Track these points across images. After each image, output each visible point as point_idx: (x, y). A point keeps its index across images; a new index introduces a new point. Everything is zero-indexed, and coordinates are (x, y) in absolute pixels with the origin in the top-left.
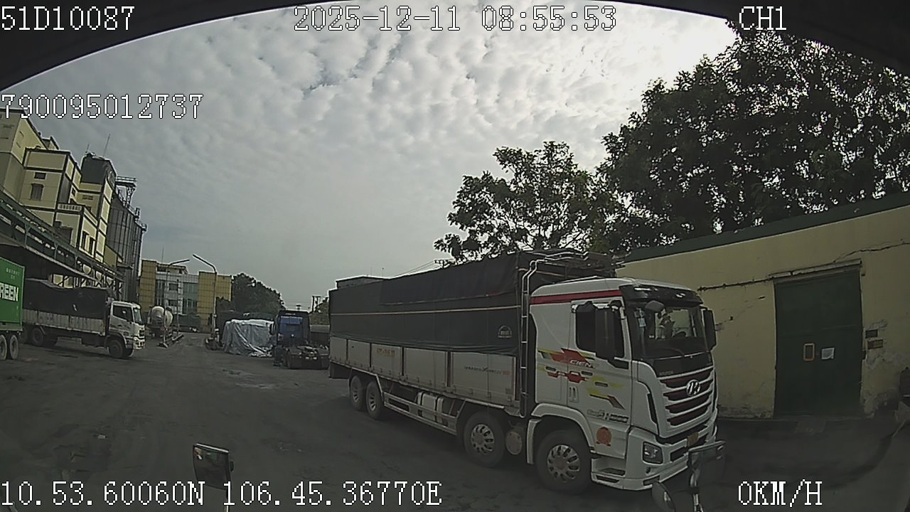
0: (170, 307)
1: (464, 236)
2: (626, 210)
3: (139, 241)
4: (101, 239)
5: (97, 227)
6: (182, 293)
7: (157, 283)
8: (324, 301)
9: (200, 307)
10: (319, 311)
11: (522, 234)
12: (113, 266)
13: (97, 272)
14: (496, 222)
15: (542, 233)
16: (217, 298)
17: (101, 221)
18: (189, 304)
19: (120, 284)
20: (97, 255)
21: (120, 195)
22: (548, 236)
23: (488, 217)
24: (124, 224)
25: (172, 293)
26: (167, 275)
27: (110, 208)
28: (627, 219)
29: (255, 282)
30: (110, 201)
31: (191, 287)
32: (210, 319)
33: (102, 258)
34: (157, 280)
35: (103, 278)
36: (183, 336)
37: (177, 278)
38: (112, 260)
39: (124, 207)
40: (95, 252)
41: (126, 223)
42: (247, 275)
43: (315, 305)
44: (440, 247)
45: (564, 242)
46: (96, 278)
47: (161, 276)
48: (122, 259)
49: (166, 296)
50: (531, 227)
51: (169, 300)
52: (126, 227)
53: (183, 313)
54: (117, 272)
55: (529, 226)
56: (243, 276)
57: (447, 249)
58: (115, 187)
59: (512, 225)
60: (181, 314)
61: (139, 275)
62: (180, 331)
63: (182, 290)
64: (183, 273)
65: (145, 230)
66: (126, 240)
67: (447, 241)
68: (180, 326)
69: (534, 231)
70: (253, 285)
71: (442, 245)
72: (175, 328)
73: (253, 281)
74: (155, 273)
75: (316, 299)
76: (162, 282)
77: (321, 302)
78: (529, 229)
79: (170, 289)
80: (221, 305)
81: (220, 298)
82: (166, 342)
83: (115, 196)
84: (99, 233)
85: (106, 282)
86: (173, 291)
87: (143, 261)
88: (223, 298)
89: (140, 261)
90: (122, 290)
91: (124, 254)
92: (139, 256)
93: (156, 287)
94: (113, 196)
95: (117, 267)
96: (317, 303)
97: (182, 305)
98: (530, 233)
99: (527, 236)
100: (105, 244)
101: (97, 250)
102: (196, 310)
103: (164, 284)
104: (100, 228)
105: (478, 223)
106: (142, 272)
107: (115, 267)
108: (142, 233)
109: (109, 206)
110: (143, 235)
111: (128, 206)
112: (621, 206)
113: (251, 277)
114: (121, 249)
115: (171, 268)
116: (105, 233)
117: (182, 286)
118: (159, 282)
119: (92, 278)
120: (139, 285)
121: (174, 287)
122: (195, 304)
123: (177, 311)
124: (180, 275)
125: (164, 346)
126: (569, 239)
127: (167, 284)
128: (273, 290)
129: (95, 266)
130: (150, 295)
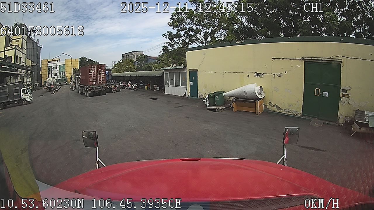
0: (54, 77)
1: (175, 32)
2: (243, 23)
3: (39, 53)
4: (24, 56)
5: (22, 52)
6: (59, 70)
7: (48, 68)
8: (117, 63)
9: (67, 74)
10: (115, 67)
11: (198, 31)
12: (30, 66)
13: (24, 70)
14: (188, 27)
15: (207, 31)
16: (73, 69)
17: (23, 49)
18: (62, 73)
19: (34, 72)
20: (23, 63)
21: (30, 36)
22: (210, 32)
23: (185, 24)
24: (33, 47)
25: (55, 71)
26: (52, 64)
27: (27, 42)
28: (243, 27)
29: (88, 59)
30: (26, 40)
31: (62, 66)
32: (71, 78)
33: (25, 64)
34: (48, 67)
35: (26, 72)
36: (61, 87)
37: (56, 64)
38: (29, 63)
39: (32, 41)
40: (22, 62)
41: (34, 46)
42: (85, 57)
43: (114, 65)
44: (165, 36)
45: (217, 35)
46: (23, 73)
47: (50, 65)
48: (33, 62)
49: (52, 72)
50: (202, 29)
51: (54, 74)
52: (34, 48)
53: (60, 78)
54: (32, 68)
55: (201, 28)
56: (83, 58)
57: (168, 38)
58: (28, 33)
59: (194, 28)
60: (59, 78)
61: (41, 66)
62: (59, 86)
63: (59, 68)
64: (58, 61)
65: (42, 47)
66: (34, 53)
67: (167, 34)
68: (59, 84)
69: (203, 30)
70: (88, 60)
71: (166, 36)
72: (57, 85)
73: (87, 59)
74: (48, 64)
75: (114, 63)
76: (50, 67)
77: (116, 64)
78: (201, 29)
79: (54, 69)
80: (75, 71)
81: (75, 68)
82: (54, 92)
83: (28, 37)
84: (23, 54)
85: (28, 73)
86: (55, 70)
87: (42, 60)
88: (76, 68)
89: (41, 61)
90: (35, 75)
91: (34, 59)
92: (40, 59)
93: (48, 70)
94: (27, 37)
95: (32, 66)
96: (114, 64)
97: (59, 74)
98: (202, 31)
99: (201, 32)
100: (26, 58)
101: (23, 61)
102: (65, 76)
103: (51, 68)
104: (23, 52)
105: (180, 27)
106: (42, 65)
107: (31, 66)
108: (40, 49)
109: (26, 42)
110: (41, 50)
111: (34, 40)
112: (241, 21)
113: (86, 57)
114: (32, 59)
115: (53, 61)
116: (25, 54)
117: (59, 67)
118: (49, 67)
119: (22, 73)
120: (41, 71)
121: (55, 68)
122: (64, 73)
123: (58, 78)
124: (57, 62)
125: (54, 94)
126: (218, 34)
127: (53, 67)
128: (96, 61)
129: (23, 68)
130: (46, 74)
